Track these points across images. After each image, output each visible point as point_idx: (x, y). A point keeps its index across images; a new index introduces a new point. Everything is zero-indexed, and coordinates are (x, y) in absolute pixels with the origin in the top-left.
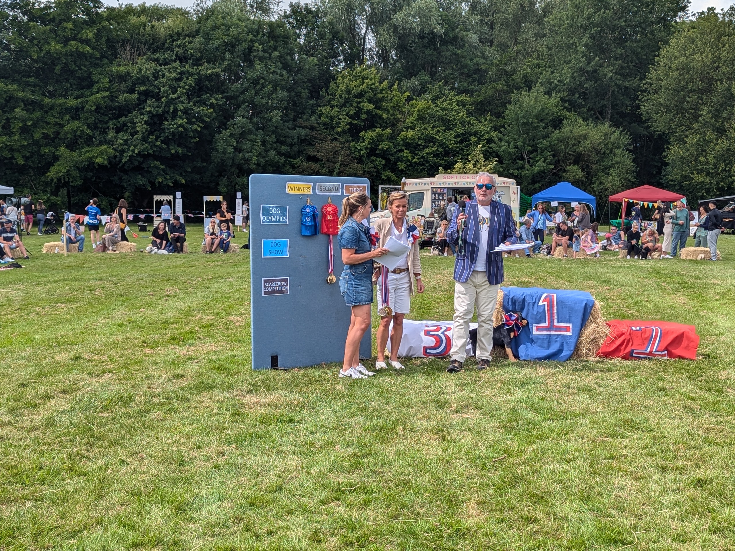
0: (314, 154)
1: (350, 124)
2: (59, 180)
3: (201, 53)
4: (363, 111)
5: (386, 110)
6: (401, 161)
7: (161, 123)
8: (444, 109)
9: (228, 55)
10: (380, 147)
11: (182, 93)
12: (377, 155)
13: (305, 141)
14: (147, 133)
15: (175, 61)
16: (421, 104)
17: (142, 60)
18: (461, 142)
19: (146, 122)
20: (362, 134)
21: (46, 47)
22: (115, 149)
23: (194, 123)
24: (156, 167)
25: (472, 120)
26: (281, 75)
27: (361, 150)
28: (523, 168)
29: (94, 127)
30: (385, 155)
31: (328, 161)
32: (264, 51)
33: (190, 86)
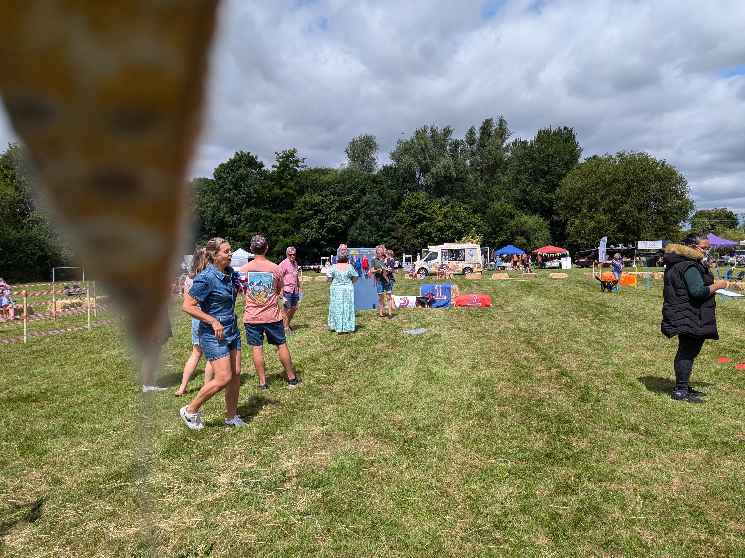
1: (412, 221)
2: (279, 251)
3: (342, 190)
4: (417, 214)
5: (429, 214)
6: (436, 237)
7: (325, 224)
8: (456, 212)
9: (354, 191)
10: (426, 231)
11: (334, 210)
12: (425, 235)
13: (391, 230)
14: (318, 229)
15: (330, 195)
16: (445, 209)
17: (315, 195)
18: (466, 226)
19: (317, 224)
20: (417, 225)
21: (273, 192)
22: (304, 236)
23: (339, 223)
24: (323, 244)
25: (471, 216)
26: (379, 199)
27: (417, 232)
28: (496, 238)
29: (294, 227)
30: (429, 234)
31: (401, 238)
32: (371, 189)
33: (337, 206)
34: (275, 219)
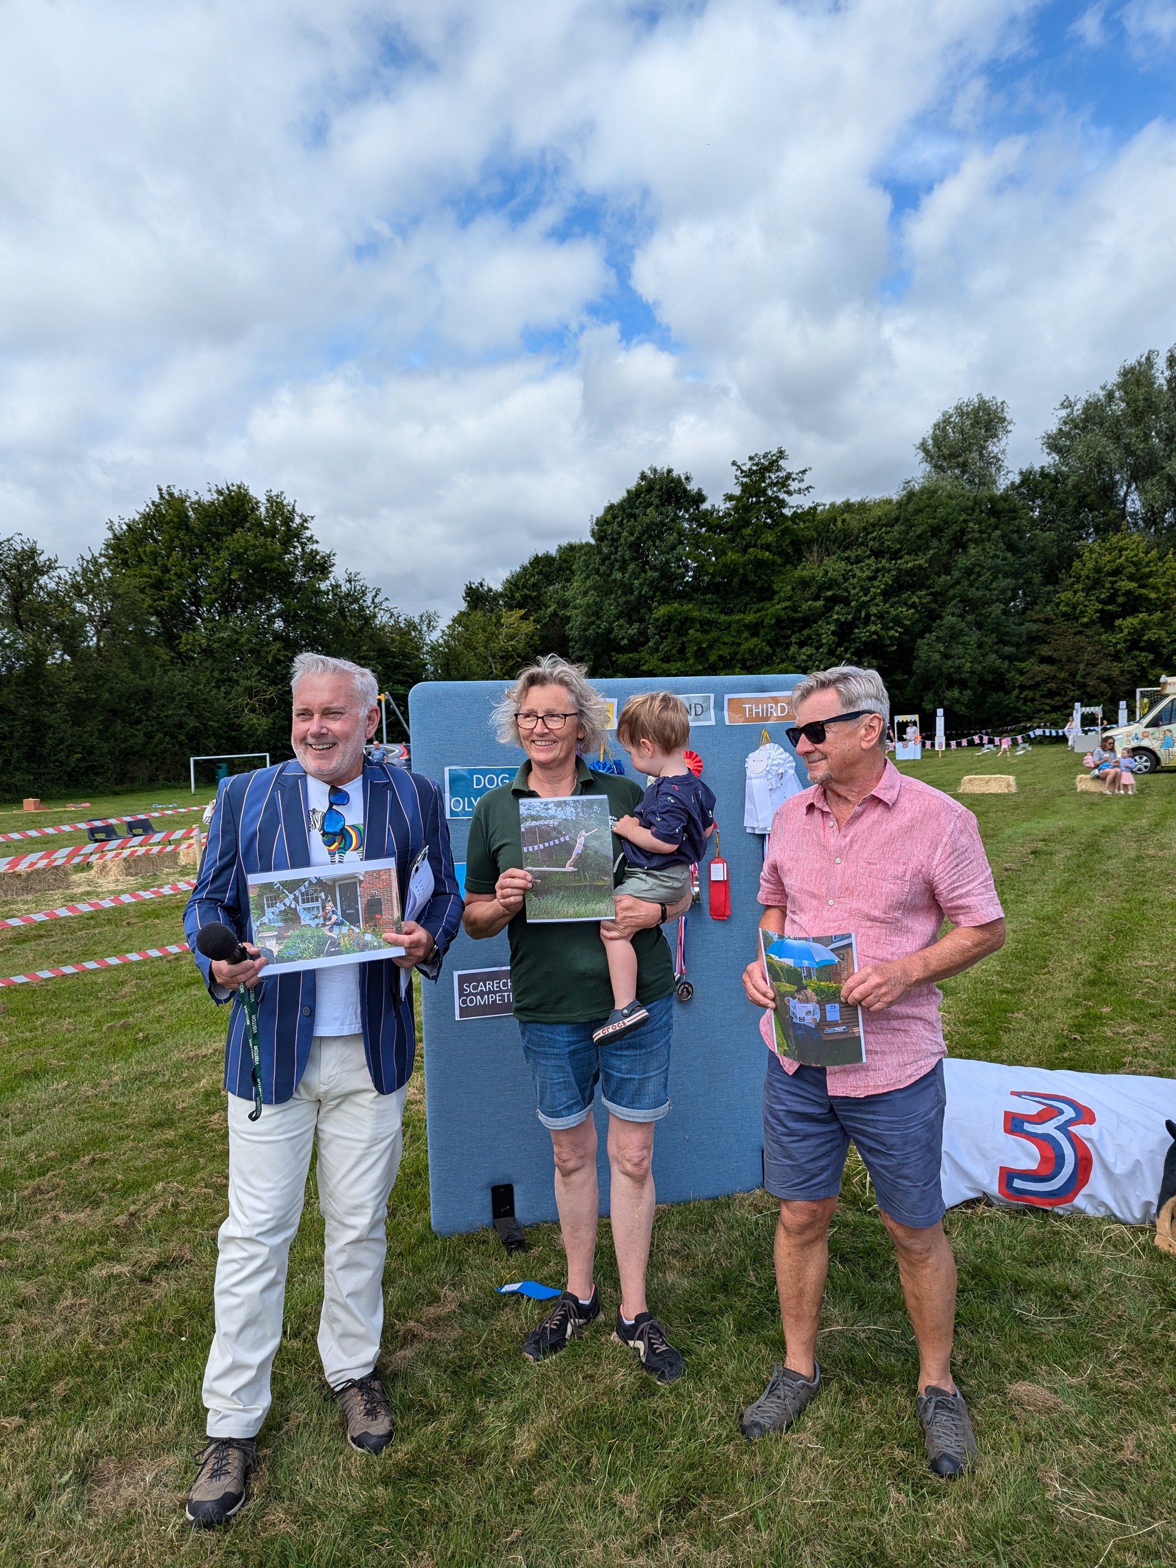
0: (1050, 653)
1: (1101, 611)
3: (900, 543)
4: (1120, 593)
5: (1155, 588)
7: (852, 633)
9: (935, 543)
10: (1145, 638)
11: (875, 595)
12: (1142, 649)
13: (1037, 639)
14: (834, 646)
15: (869, 557)
17: (830, 560)
19: (833, 633)
20: (1118, 622)
23: (892, 628)
26: (1004, 559)
27: (1117, 643)
30: (1153, 647)
31: (1069, 661)
32: (981, 532)
33: (887, 584)
34: (728, 628)
